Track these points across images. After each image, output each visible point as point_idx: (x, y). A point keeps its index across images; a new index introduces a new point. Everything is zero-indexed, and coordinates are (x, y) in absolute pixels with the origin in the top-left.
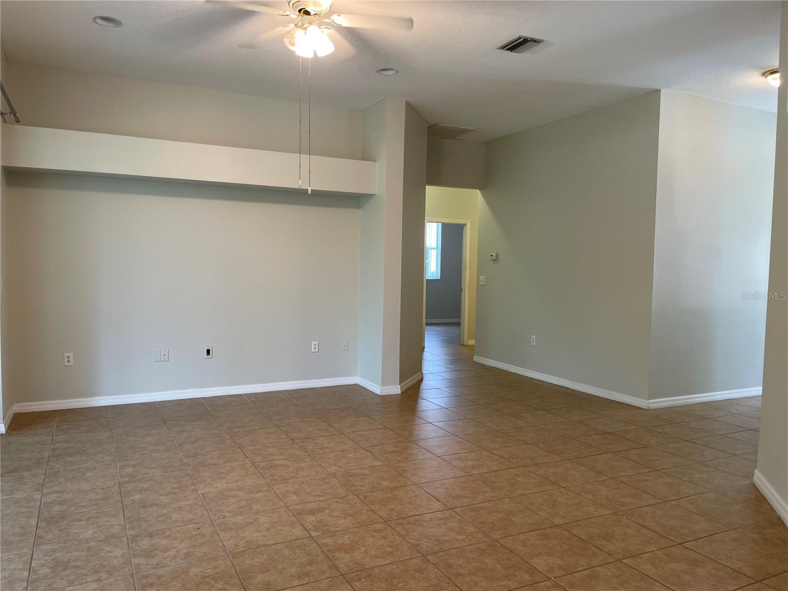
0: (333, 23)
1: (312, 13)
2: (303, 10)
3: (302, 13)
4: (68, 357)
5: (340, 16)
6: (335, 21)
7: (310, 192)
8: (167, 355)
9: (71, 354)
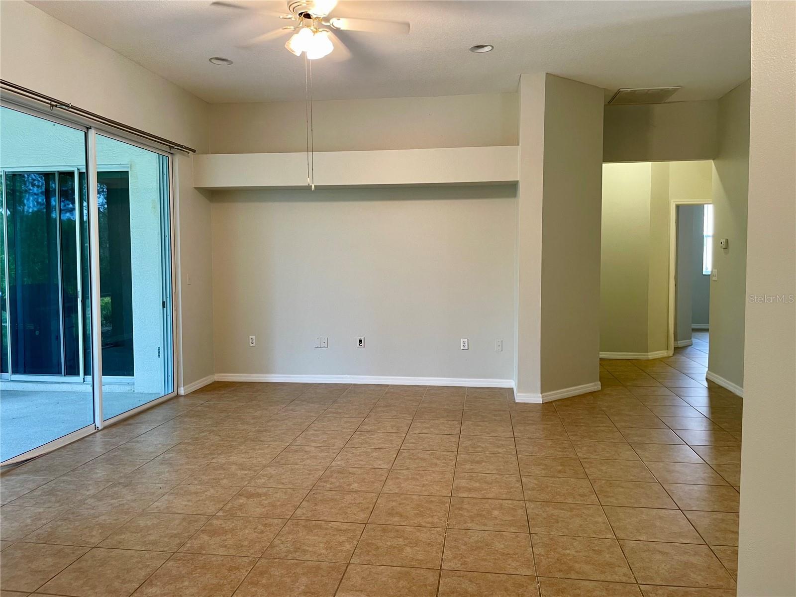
0: (332, 27)
1: (314, 16)
2: (303, 14)
3: (302, 16)
4: (252, 339)
5: (339, 19)
6: (334, 25)
7: (313, 187)
8: (326, 343)
9: (254, 337)
